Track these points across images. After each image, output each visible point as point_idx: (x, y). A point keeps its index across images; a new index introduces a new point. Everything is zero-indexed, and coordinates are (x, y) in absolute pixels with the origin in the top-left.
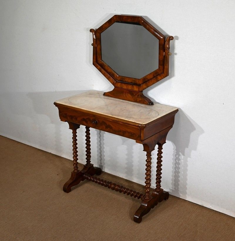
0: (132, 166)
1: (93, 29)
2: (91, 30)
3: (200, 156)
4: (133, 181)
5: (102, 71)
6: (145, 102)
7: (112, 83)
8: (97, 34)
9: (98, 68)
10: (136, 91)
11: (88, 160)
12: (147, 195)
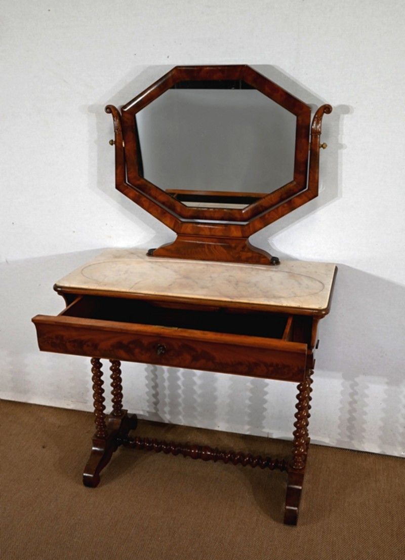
0: (215, 398)
1: (114, 107)
2: (110, 109)
3: (382, 356)
4: (217, 429)
5: (144, 201)
6: (263, 259)
7: (172, 226)
8: (127, 116)
9: (131, 195)
10: (236, 238)
11: (117, 403)
12: (299, 459)
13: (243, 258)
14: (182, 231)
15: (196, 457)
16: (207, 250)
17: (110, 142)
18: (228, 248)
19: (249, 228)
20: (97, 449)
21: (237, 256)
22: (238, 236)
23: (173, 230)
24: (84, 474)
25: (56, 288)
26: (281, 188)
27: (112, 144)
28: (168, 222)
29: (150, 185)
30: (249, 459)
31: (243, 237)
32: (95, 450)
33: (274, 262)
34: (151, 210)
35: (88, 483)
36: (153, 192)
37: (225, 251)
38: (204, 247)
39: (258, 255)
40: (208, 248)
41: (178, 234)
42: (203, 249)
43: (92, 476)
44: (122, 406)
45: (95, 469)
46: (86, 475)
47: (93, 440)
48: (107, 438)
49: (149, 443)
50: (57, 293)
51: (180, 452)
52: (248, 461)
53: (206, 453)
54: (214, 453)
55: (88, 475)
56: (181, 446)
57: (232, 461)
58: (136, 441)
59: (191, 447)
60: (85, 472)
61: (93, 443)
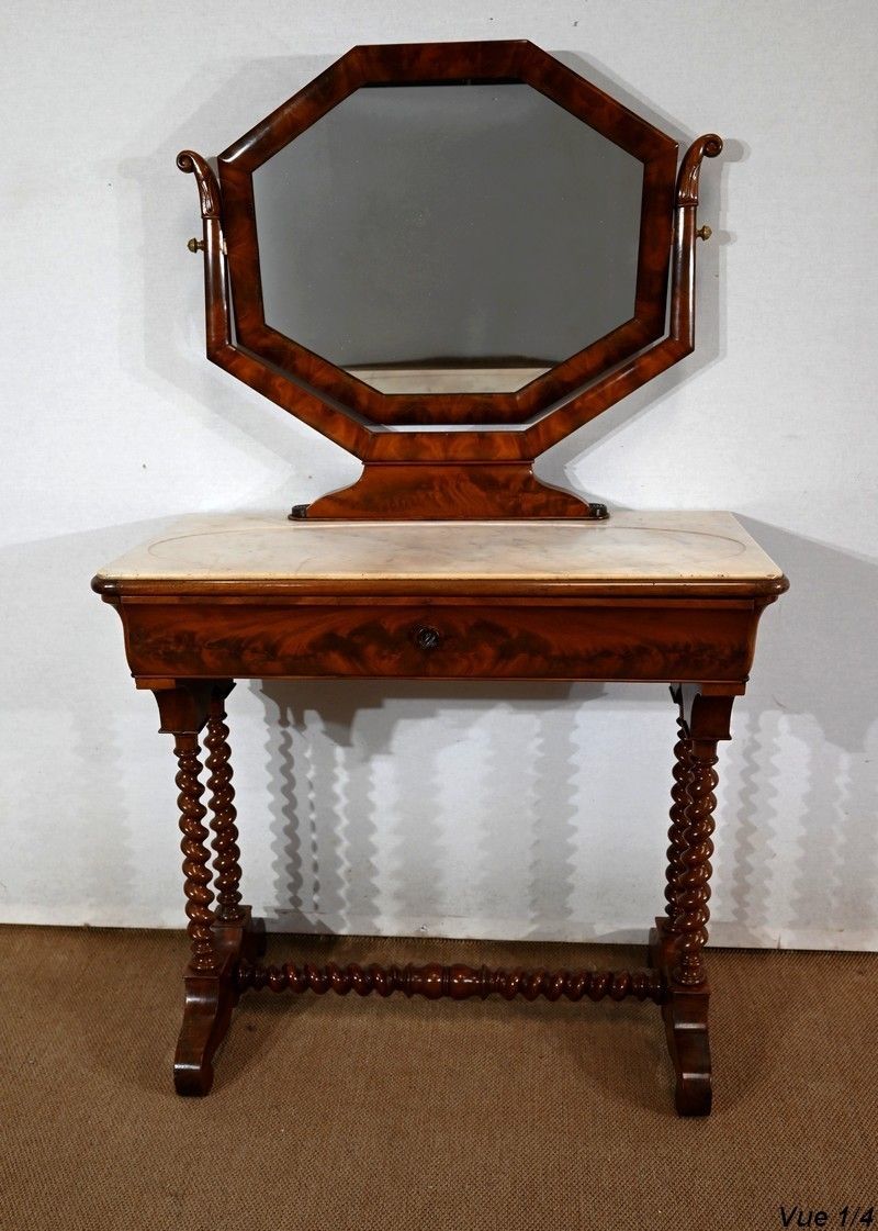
1: (197, 156)
2: (187, 161)
5: (280, 386)
6: (573, 507)
7: (351, 444)
8: (232, 174)
9: (247, 371)
10: (507, 463)
11: (230, 888)
12: (694, 962)
13: (526, 507)
14: (376, 454)
15: (432, 994)
16: (438, 496)
17: (189, 246)
18: (489, 484)
19: (538, 435)
20: (197, 999)
21: (511, 503)
22: (512, 457)
23: (354, 453)
24: (176, 1066)
25: (99, 585)
26: (605, 338)
27: (195, 250)
28: (341, 432)
29: (293, 347)
30: (565, 983)
31: (524, 458)
32: (194, 1005)
33: (597, 513)
34: (297, 408)
35: (190, 1087)
36: (301, 363)
37: (483, 494)
38: (432, 488)
39: (558, 497)
40: (441, 489)
41: (364, 461)
42: (430, 493)
43: (198, 1068)
44: (239, 897)
45: (202, 1049)
46: (183, 1067)
47: (187, 979)
48: (221, 971)
49: (319, 974)
50: (100, 596)
51: (397, 986)
52: (564, 988)
53: (461, 980)
54: (481, 980)
55: (187, 1066)
56: (398, 972)
57: (526, 991)
58: (287, 974)
59: (424, 972)
60: (177, 1061)
61: (188, 987)
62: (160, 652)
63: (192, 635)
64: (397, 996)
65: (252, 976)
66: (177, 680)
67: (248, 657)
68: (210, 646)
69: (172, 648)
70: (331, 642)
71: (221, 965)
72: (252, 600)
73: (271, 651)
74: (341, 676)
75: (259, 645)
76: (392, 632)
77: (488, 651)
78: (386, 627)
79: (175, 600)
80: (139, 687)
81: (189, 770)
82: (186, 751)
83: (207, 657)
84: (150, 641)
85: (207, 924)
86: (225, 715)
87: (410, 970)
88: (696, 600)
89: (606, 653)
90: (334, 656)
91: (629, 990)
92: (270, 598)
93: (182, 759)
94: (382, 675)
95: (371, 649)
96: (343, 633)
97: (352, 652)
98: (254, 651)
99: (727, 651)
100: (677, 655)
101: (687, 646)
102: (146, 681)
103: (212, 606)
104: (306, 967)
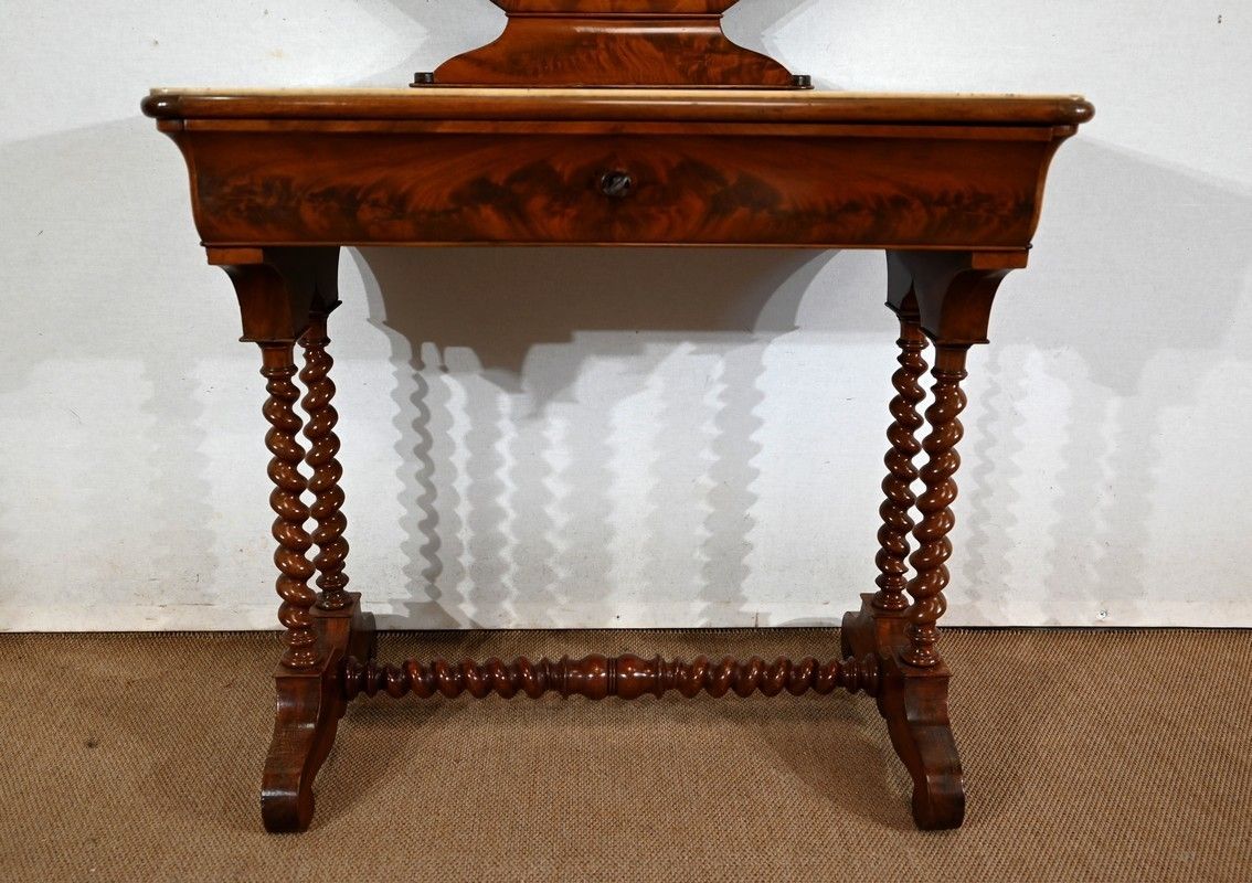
0: (608, 533)
11: (333, 566)
12: (928, 636)
15: (593, 693)
16: (603, 56)
18: (668, 42)
20: (293, 704)
21: (694, 67)
24: (263, 794)
25: (150, 107)
30: (760, 673)
31: (711, 9)
32: (288, 712)
33: (801, 83)
35: (285, 820)
37: (660, 55)
39: (754, 60)
40: (607, 47)
41: (508, 12)
42: (593, 53)
43: (294, 794)
44: (345, 580)
45: (299, 770)
46: (273, 794)
47: (279, 680)
48: (324, 668)
49: (451, 673)
50: (154, 121)
51: (549, 684)
52: (759, 679)
53: (630, 674)
54: (657, 674)
55: (279, 793)
56: (551, 666)
57: (713, 686)
58: (408, 673)
59: (585, 665)
60: (265, 787)
61: (280, 689)
62: (242, 206)
63: (286, 182)
64: (551, 697)
65: (365, 675)
66: (265, 249)
67: (366, 214)
68: (313, 198)
69: (259, 200)
70: (482, 191)
71: (322, 661)
72: (373, 126)
73: (399, 203)
74: (494, 241)
75: (382, 195)
76: (565, 178)
77: (696, 205)
78: (558, 168)
79: (262, 126)
80: (211, 262)
81: (281, 395)
82: (277, 371)
83: (308, 214)
84: (227, 190)
85: (305, 605)
86: (327, 341)
87: (566, 664)
88: (977, 128)
89: (853, 207)
90: (487, 211)
91: (839, 681)
92: (399, 123)
93: (272, 380)
94: (552, 240)
95: (537, 203)
96: (499, 178)
97: (513, 208)
98: (375, 204)
99: (1011, 204)
100: (945, 209)
101: (959, 198)
102: (220, 252)
103: (317, 135)
104: (433, 664)
